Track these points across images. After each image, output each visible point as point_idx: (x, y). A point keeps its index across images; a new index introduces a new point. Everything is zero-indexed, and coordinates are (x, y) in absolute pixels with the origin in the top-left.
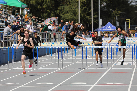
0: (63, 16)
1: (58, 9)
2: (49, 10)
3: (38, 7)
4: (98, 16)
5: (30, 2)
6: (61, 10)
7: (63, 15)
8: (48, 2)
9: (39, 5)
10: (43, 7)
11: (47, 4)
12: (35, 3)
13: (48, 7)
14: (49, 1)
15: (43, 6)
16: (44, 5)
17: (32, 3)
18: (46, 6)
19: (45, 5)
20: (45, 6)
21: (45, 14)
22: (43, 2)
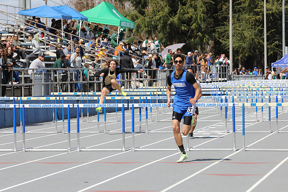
0: (223, 42)
1: (217, 30)
2: (200, 33)
3: (183, 28)
4: (282, 42)
5: (168, 19)
6: (222, 33)
7: (224, 40)
8: (198, 18)
9: (184, 24)
10: (192, 27)
11: (198, 24)
12: (177, 21)
13: (199, 29)
14: (200, 18)
16: (192, 24)
17: (173, 21)
18: (197, 26)
19: (194, 24)
21: (192, 40)
22: (190, 19)
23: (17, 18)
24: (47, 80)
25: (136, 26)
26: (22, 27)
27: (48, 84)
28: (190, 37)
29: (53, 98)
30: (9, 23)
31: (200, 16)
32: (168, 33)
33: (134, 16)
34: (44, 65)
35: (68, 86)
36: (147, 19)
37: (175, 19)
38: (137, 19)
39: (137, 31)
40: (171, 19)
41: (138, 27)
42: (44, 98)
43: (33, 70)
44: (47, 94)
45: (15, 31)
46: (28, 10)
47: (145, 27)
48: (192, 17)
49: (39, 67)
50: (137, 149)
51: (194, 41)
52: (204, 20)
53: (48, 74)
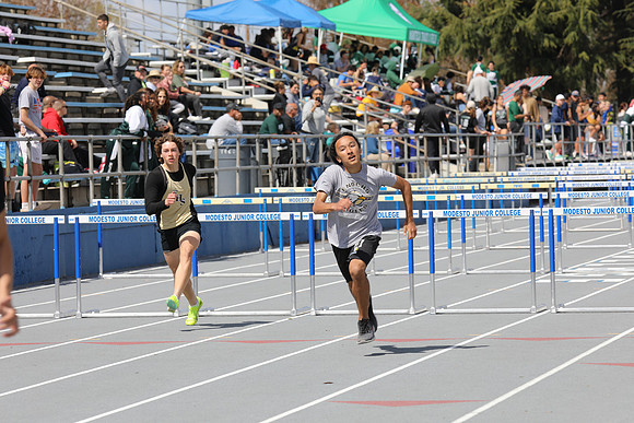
1: (622, 46)
2: (584, 53)
3: (546, 42)
5: (515, 24)
8: (581, 21)
9: (550, 33)
10: (566, 40)
11: (579, 32)
12: (534, 28)
13: (582, 43)
14: (586, 20)
15: (565, 36)
16: (568, 32)
17: (525, 27)
18: (577, 38)
19: (572, 34)
20: (570, 38)
21: (568, 68)
22: (563, 23)
23: (182, 27)
24: (246, 160)
25: (442, 39)
26: (194, 45)
27: (249, 170)
28: (564, 63)
29: (259, 201)
30: (167, 37)
31: (585, 15)
32: (514, 53)
33: (438, 19)
34: (241, 129)
35: (292, 174)
36: (467, 24)
37: (529, 24)
38: (446, 24)
39: (446, 50)
40: (520, 24)
41: (448, 41)
42: (240, 201)
43: (216, 140)
44: (247, 191)
45: (179, 55)
46: (207, 8)
47: (464, 41)
48: (566, 17)
49: (230, 133)
50: (442, 310)
51: (572, 70)
52: (594, 24)
53: (248, 148)
